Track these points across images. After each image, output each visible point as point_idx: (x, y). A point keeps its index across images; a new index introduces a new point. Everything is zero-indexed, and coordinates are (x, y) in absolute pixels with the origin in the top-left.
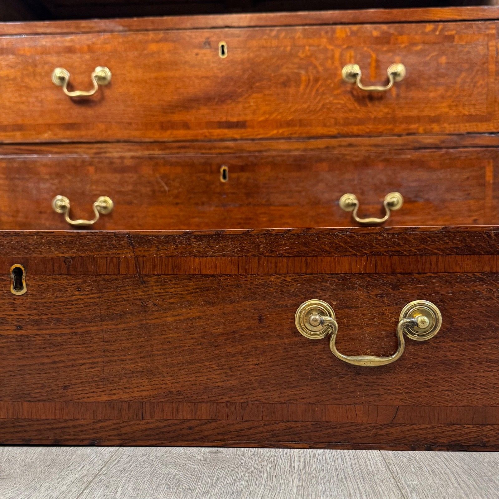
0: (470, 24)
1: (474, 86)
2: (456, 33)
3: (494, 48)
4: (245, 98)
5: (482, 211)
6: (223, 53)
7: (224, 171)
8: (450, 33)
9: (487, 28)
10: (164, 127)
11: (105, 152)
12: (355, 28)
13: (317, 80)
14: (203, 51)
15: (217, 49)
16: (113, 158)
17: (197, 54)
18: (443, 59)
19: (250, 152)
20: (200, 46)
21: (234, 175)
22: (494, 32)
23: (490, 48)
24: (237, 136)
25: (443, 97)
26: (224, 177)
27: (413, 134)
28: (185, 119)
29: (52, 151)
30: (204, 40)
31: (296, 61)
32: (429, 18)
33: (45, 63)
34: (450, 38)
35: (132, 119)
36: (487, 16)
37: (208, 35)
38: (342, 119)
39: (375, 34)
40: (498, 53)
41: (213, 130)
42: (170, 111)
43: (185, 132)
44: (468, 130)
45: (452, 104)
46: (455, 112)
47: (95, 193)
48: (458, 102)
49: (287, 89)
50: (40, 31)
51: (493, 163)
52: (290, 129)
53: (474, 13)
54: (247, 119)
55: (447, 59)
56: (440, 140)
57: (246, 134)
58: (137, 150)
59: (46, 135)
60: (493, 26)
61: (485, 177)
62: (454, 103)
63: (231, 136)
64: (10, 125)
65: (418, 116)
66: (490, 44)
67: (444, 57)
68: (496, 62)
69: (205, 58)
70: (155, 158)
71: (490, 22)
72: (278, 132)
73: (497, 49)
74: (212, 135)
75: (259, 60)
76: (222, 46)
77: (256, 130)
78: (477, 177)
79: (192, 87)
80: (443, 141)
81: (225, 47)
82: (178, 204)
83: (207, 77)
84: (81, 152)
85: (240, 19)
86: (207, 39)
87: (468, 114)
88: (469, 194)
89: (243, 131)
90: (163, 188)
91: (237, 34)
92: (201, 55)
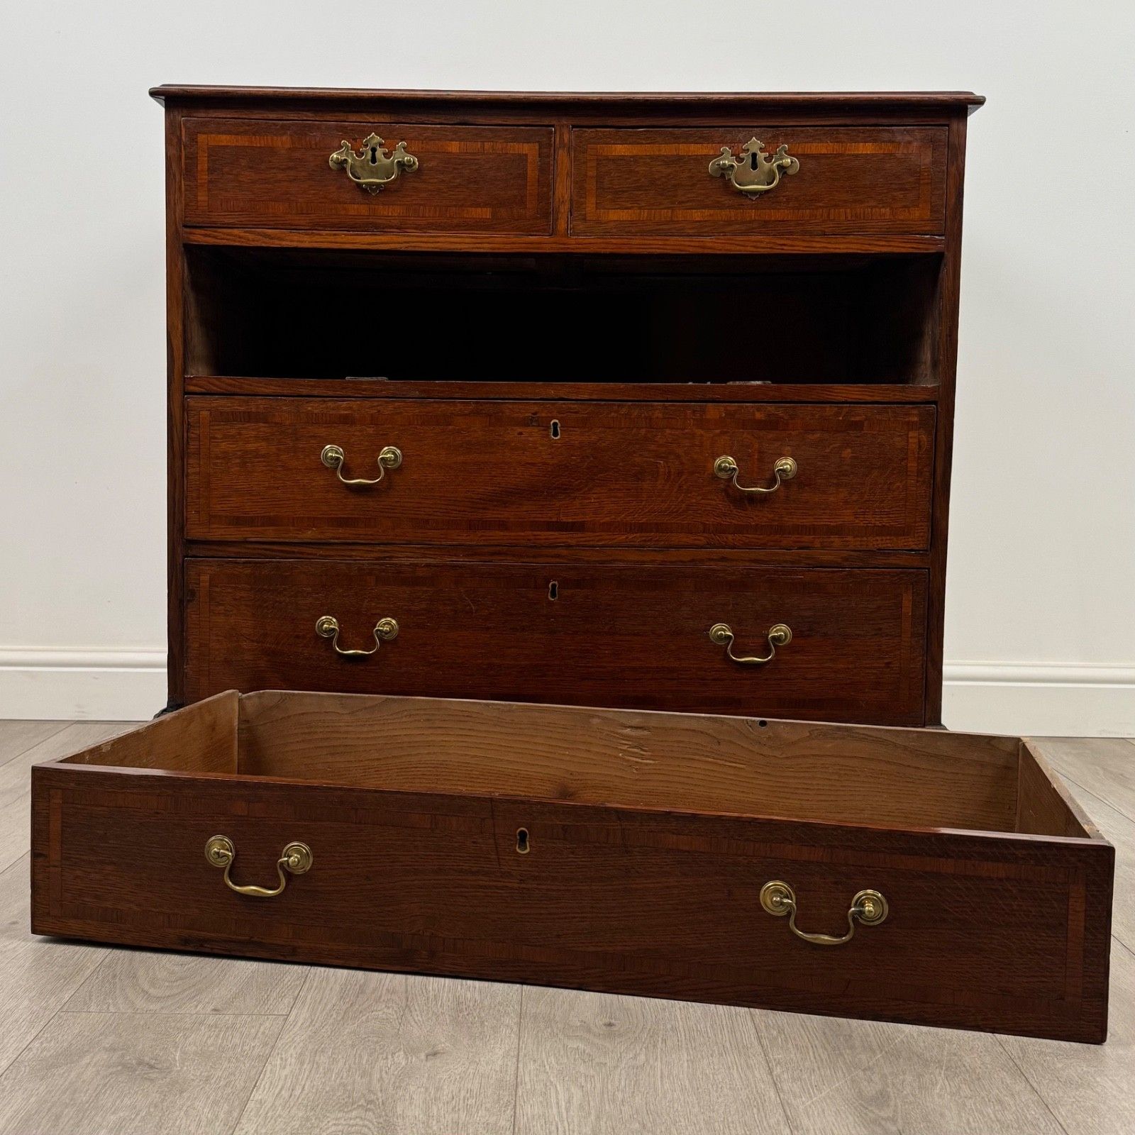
0: (885, 408)
1: (889, 489)
2: (866, 420)
3: (916, 440)
4: (584, 493)
5: (898, 652)
6: (556, 434)
7: (554, 586)
8: (858, 419)
9: (907, 414)
10: (472, 526)
11: (391, 557)
12: (731, 406)
13: (680, 474)
14: (529, 429)
15: (549, 427)
16: (401, 565)
17: (521, 434)
18: (847, 453)
19: (588, 562)
20: (526, 423)
21: (567, 592)
22: (916, 419)
23: (910, 440)
24: (573, 542)
25: (846, 502)
26: (553, 595)
27: (807, 548)
28: (502, 516)
29: (316, 554)
30: (530, 415)
31: (653, 447)
32: (830, 397)
33: (311, 437)
34: (858, 426)
35: (430, 515)
36: (907, 397)
37: (536, 408)
38: (713, 525)
39: (758, 416)
40: (920, 447)
41: (539, 533)
42: (481, 506)
43: (502, 533)
44: (880, 546)
45: (859, 511)
46: (862, 521)
47: (374, 612)
48: (867, 508)
49: (640, 482)
50: (304, 392)
51: (913, 589)
52: (643, 534)
53: (889, 394)
54: (585, 520)
55: (852, 453)
56: (842, 558)
57: (584, 539)
58: (435, 555)
59: (310, 532)
60: (915, 412)
61: (901, 607)
62: (862, 510)
63: (564, 540)
64: (258, 517)
65: (814, 525)
66: (911, 434)
67: (849, 450)
68: (919, 458)
69: (531, 439)
70: (458, 566)
71: (911, 406)
72: (627, 538)
73: (919, 442)
74: (538, 539)
75: (604, 444)
76: (555, 424)
77: (598, 534)
78: (891, 606)
79: (512, 476)
80: (846, 559)
81: (559, 425)
82: (488, 628)
83: (533, 464)
84: (356, 556)
85: (578, 388)
86: (534, 414)
87: (880, 525)
88: (880, 629)
89: (580, 535)
90: (468, 607)
91: (574, 409)
92: (525, 434)
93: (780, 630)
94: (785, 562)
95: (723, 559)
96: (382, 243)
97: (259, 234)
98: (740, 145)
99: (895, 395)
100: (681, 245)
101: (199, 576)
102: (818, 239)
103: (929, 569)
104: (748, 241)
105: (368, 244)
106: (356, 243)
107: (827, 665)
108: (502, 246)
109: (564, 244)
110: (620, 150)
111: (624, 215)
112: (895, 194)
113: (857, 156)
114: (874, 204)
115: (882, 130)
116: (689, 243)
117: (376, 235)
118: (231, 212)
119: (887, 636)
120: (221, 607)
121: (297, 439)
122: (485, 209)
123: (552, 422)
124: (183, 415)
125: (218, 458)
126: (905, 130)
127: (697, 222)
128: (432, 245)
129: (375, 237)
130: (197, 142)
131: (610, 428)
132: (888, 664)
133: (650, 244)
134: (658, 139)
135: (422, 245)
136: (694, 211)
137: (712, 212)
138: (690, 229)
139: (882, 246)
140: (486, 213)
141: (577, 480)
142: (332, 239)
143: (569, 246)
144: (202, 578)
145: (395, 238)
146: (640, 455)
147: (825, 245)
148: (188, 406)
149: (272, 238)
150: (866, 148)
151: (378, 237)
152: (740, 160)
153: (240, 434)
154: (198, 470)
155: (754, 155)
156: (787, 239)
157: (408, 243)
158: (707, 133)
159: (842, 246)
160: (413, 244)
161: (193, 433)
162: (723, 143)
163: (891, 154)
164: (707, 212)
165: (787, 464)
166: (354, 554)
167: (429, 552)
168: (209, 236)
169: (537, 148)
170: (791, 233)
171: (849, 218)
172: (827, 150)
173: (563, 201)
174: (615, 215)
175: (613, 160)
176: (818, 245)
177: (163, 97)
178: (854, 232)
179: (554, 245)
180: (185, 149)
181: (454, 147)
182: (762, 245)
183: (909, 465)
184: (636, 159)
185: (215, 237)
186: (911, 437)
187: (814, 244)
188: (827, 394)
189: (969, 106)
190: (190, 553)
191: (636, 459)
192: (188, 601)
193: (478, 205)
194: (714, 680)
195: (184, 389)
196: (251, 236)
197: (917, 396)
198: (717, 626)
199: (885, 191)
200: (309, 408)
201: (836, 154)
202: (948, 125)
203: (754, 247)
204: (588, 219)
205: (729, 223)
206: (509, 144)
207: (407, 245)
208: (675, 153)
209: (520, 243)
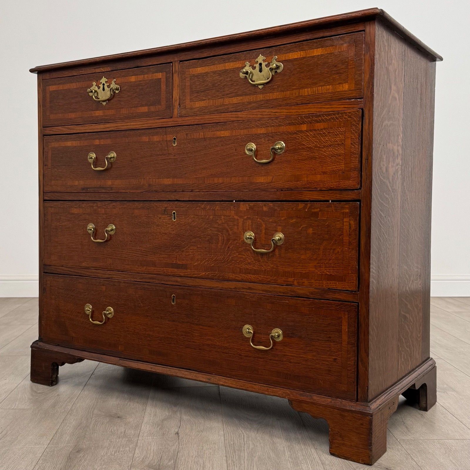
1: (333, 253)
2: (320, 211)
3: (348, 224)
4: (186, 249)
5: (340, 353)
6: (174, 218)
7: (174, 296)
8: (316, 210)
9: (343, 208)
10: (142, 264)
11: (112, 278)
12: (252, 204)
13: (228, 240)
14: (164, 216)
15: (172, 215)
18: (310, 231)
19: (189, 285)
20: (162, 213)
21: (179, 300)
22: (347, 211)
23: (345, 224)
24: (182, 274)
25: (310, 259)
26: (174, 301)
27: (291, 285)
28: (153, 259)
29: (86, 274)
30: (164, 208)
31: (216, 226)
32: (301, 198)
33: (84, 219)
34: (316, 214)
35: (126, 258)
36: (344, 197)
37: (166, 205)
38: (244, 269)
39: (265, 209)
40: (350, 228)
41: (168, 269)
42: (145, 254)
43: (153, 268)
44: (330, 287)
45: (317, 265)
46: (319, 271)
47: (105, 303)
48: (322, 264)
49: (210, 244)
50: (82, 198)
51: (348, 315)
52: (212, 272)
53: (333, 195)
54: (187, 263)
55: (313, 231)
56: (309, 292)
57: (187, 273)
58: (128, 277)
59: (83, 264)
60: (347, 206)
61: (342, 325)
62: (319, 265)
63: (179, 273)
64: (66, 256)
65: (294, 272)
66: (345, 220)
67: (311, 229)
68: (350, 235)
69: (164, 221)
70: (136, 284)
71: (345, 203)
72: (205, 274)
73: (350, 224)
74: (168, 272)
75: (194, 224)
77: (193, 271)
78: (336, 324)
79: (157, 239)
80: (312, 293)
81: (176, 214)
82: (148, 316)
83: (165, 234)
84: (100, 276)
85: (184, 195)
86: (166, 208)
87: (329, 274)
88: (330, 337)
89: (185, 271)
90: (140, 305)
91: (182, 205)
92: (162, 219)
93: (277, 332)
94: (280, 292)
95: (250, 288)
96: (107, 128)
97: (66, 128)
98: (254, 59)
99: (336, 196)
100: (227, 117)
101: (47, 282)
102: (293, 107)
103: (358, 303)
104: (259, 112)
106: (97, 129)
107: (302, 356)
108: (152, 125)
109: (177, 121)
110: (200, 70)
111: (202, 104)
112: (334, 76)
113: (313, 57)
114: (323, 84)
115: (327, 39)
116: (231, 116)
118: (56, 119)
119: (334, 342)
120: (54, 296)
121: (79, 221)
122: (145, 107)
123: (173, 212)
124: (43, 210)
125: (54, 229)
126: (339, 37)
128: (125, 127)
130: (46, 90)
131: (197, 215)
132: (335, 359)
133: (213, 118)
134: (216, 62)
135: (122, 127)
136: (233, 98)
137: (241, 98)
138: (231, 108)
139: (328, 108)
140: (145, 109)
141: (183, 242)
143: (179, 122)
145: (112, 125)
146: (211, 230)
147: (297, 111)
148: (45, 206)
149: (71, 130)
150: (317, 52)
151: (106, 125)
152: (254, 68)
153: (60, 218)
154: (47, 234)
155: (261, 64)
156: (278, 109)
158: (238, 56)
159: (306, 110)
161: (46, 217)
162: (245, 60)
163: (331, 53)
164: (240, 98)
165: (279, 236)
167: (126, 276)
168: (51, 130)
169: (165, 74)
170: (280, 106)
171: (310, 94)
172: (298, 56)
173: (176, 100)
174: (198, 104)
175: (197, 76)
176: (293, 111)
177: (37, 72)
178: (313, 101)
179: (173, 122)
181: (133, 79)
182: (265, 113)
183: (344, 238)
184: (207, 74)
186: (345, 222)
187: (291, 111)
188: (300, 196)
190: (45, 271)
191: (209, 232)
192: (44, 292)
193: (142, 106)
194: (246, 356)
195: (43, 199)
196: (64, 129)
197: (349, 197)
198: (247, 326)
199: (329, 76)
200: (83, 206)
201: (302, 58)
202: (364, 31)
203: (262, 115)
204: (187, 107)
205: (250, 103)
206: (154, 74)
207: (117, 128)
208: (224, 68)
209: (159, 123)
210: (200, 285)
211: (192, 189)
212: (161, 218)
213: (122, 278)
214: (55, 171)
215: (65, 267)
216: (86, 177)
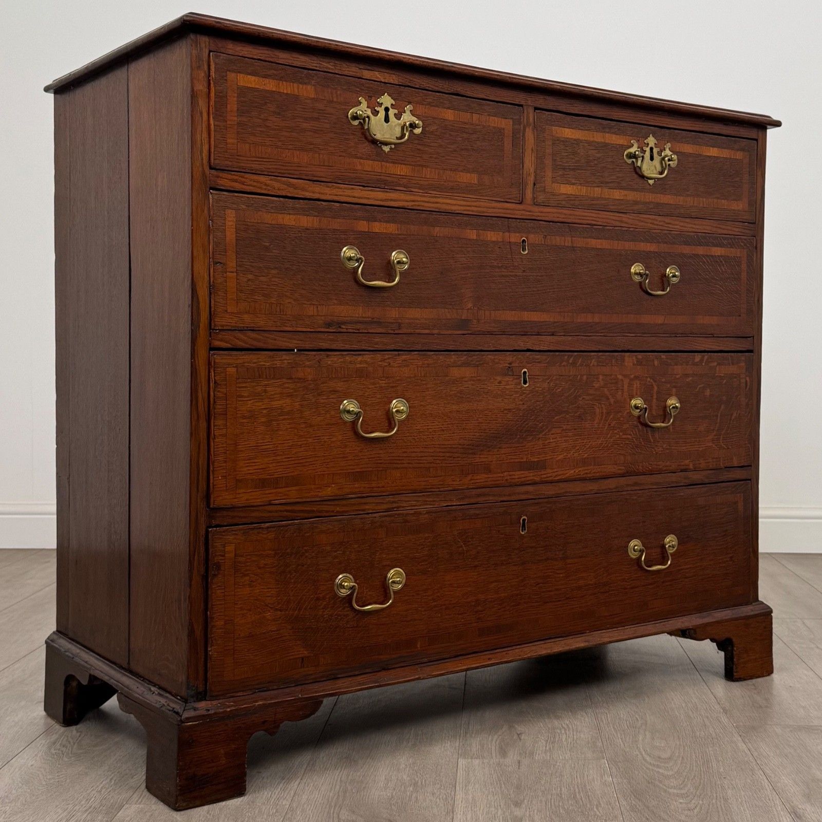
0: (726, 355)
2: (718, 365)
4: (545, 434)
6: (525, 382)
7: (524, 520)
8: (713, 364)
9: (740, 360)
10: (464, 471)
11: (398, 508)
12: (640, 356)
13: (609, 413)
14: (507, 379)
15: (520, 376)
16: (407, 514)
20: (504, 372)
21: (533, 525)
22: (744, 364)
23: (742, 381)
24: (537, 479)
25: (707, 431)
26: (523, 529)
27: (686, 470)
28: (487, 460)
29: (333, 511)
30: (507, 365)
31: (591, 391)
32: (696, 347)
33: (331, 391)
34: (712, 370)
35: (431, 463)
36: (738, 347)
37: (511, 359)
38: (629, 456)
39: (656, 363)
40: (746, 385)
41: (513, 473)
42: (471, 451)
43: (486, 476)
44: (727, 465)
45: (715, 438)
46: (717, 445)
47: (385, 563)
48: (720, 435)
49: (583, 423)
50: (325, 345)
51: (743, 497)
52: (585, 468)
54: (546, 458)
55: (711, 392)
56: (705, 476)
57: (545, 476)
58: (434, 501)
59: (330, 489)
60: (744, 358)
61: (738, 512)
63: (532, 478)
64: (282, 477)
65: (690, 451)
66: (742, 376)
67: (709, 390)
68: (747, 395)
69: (508, 387)
70: (451, 510)
71: (742, 354)
72: (575, 472)
73: (746, 382)
74: (513, 479)
75: (559, 390)
76: (525, 373)
77: (556, 470)
78: (732, 512)
79: (495, 422)
80: (708, 477)
81: (527, 374)
82: (476, 566)
83: (509, 410)
84: (369, 509)
85: (540, 341)
86: (510, 364)
87: (727, 448)
89: (542, 473)
90: (461, 549)
91: (538, 359)
92: (503, 383)
93: (671, 540)
94: (673, 482)
95: (636, 484)
96: (391, 200)
97: (284, 183)
98: (643, 140)
99: (731, 345)
100: (607, 219)
101: (224, 547)
102: (688, 220)
103: (751, 480)
104: (648, 218)
105: (381, 200)
106: (368, 198)
107: (698, 564)
108: (485, 210)
109: (530, 211)
110: (568, 133)
111: (571, 190)
112: (729, 189)
113: (709, 157)
114: (719, 196)
116: (613, 217)
117: (387, 192)
118: (259, 158)
119: (730, 535)
120: (247, 578)
121: (319, 395)
122: (473, 175)
123: (522, 372)
124: (209, 372)
125: (244, 417)
127: (618, 200)
128: (433, 205)
129: (386, 194)
130: (226, 80)
131: (562, 375)
132: (731, 557)
133: (587, 216)
134: (593, 127)
136: (615, 190)
137: (626, 192)
138: (612, 206)
140: (473, 178)
141: (540, 423)
142: (348, 192)
143: (534, 214)
144: (228, 549)
145: (403, 196)
146: (583, 398)
148: (214, 362)
149: (296, 188)
150: (714, 152)
151: (388, 194)
152: (644, 151)
153: (265, 391)
154: (224, 431)
155: (652, 149)
157: (413, 201)
158: (622, 127)
160: (417, 203)
161: (219, 391)
162: (632, 136)
164: (623, 192)
165: (673, 402)
166: (367, 507)
167: (429, 499)
168: (236, 181)
169: (511, 123)
170: (673, 214)
171: (705, 206)
172: (693, 150)
173: (529, 174)
174: (566, 189)
175: (563, 141)
176: (689, 225)
178: (708, 217)
179: (523, 212)
180: (215, 87)
181: (450, 115)
182: (657, 222)
183: (742, 400)
184: (578, 141)
185: (243, 183)
186: (742, 378)
188: (695, 345)
189: (768, 127)
190: (214, 522)
191: (581, 402)
192: (215, 575)
193: (467, 171)
195: (210, 344)
196: (276, 185)
197: (743, 346)
198: (633, 542)
200: (329, 362)
201: (697, 155)
202: (756, 140)
203: (652, 224)
204: (546, 190)
205: (636, 203)
206: (491, 118)
207: (413, 203)
208: (603, 141)
209: (499, 208)
210: (566, 492)
211: (553, 330)
212: (501, 383)
213: (420, 505)
214: (249, 280)
215: (278, 504)
216: (336, 299)
